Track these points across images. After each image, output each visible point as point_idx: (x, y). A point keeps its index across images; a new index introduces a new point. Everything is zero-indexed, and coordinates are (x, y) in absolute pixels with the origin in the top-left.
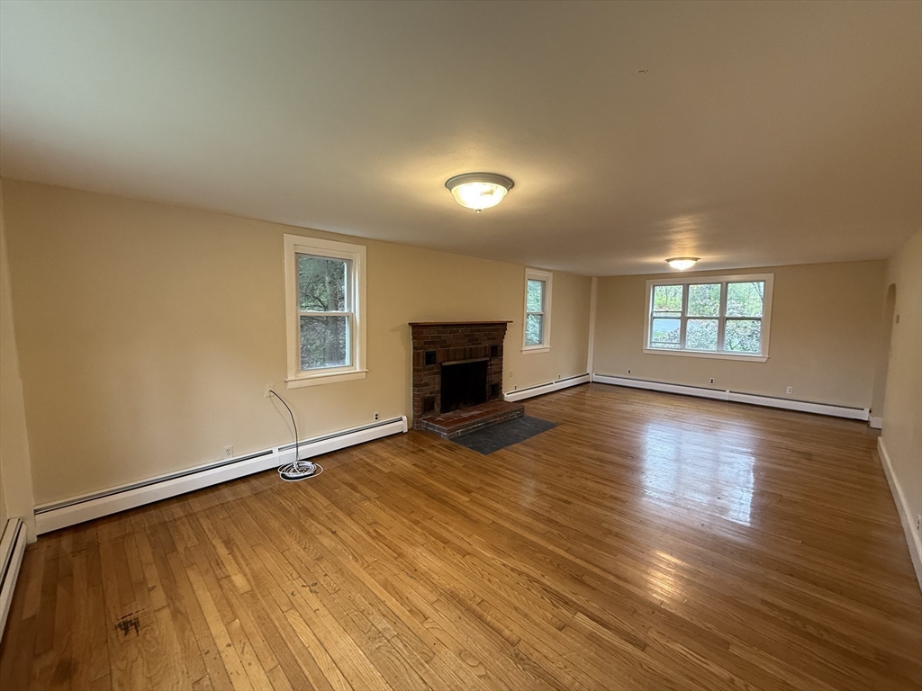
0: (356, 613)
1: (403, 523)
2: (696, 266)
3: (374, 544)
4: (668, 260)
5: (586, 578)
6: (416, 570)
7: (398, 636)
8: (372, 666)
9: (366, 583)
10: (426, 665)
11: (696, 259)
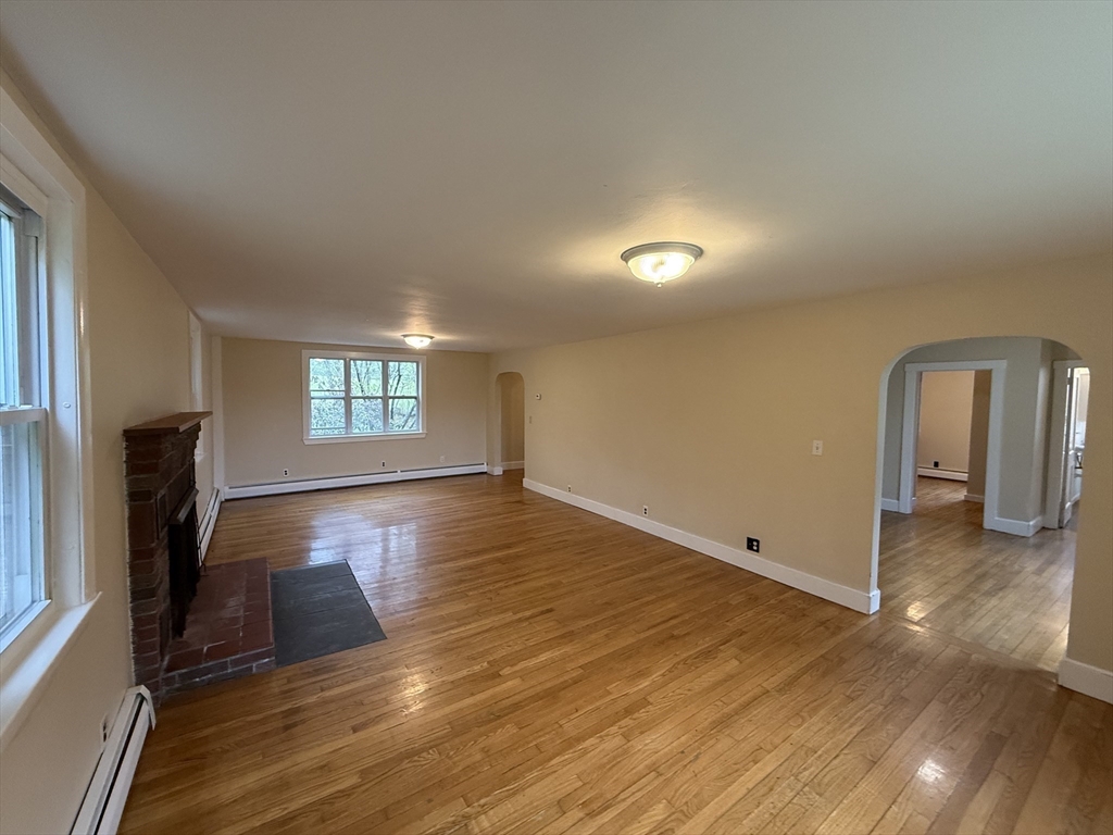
0: (779, 824)
1: (564, 764)
2: (432, 344)
3: (623, 806)
4: (405, 336)
5: (675, 633)
6: (682, 752)
7: (796, 776)
8: (845, 801)
9: (719, 813)
10: (819, 752)
11: (432, 338)
